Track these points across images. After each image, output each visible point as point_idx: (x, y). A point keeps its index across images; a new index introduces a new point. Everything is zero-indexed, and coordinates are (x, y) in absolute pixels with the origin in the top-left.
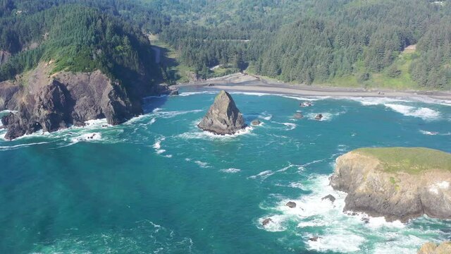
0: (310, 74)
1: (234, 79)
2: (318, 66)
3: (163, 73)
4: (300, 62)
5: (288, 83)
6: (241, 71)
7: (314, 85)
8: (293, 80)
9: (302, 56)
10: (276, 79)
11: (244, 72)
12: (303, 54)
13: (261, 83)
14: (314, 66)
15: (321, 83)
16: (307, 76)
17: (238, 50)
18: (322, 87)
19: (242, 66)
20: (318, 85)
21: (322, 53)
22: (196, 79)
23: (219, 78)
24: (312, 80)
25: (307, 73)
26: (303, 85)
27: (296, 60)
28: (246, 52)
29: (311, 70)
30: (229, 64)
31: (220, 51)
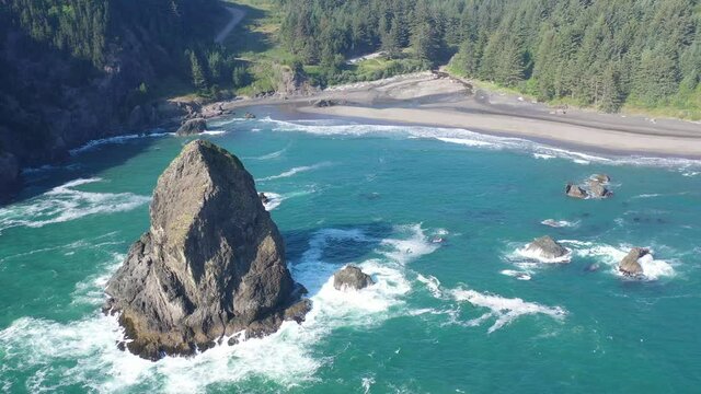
0: (616, 78)
1: (404, 87)
2: (646, 54)
3: (195, 68)
4: (587, 43)
5: (547, 104)
6: (434, 68)
7: (627, 113)
8: (564, 94)
9: (596, 25)
10: (515, 92)
11: (442, 69)
12: (601, 18)
13: (470, 102)
14: (630, 55)
15: (652, 106)
16: (608, 84)
17: (435, 16)
18: (654, 118)
19: (438, 56)
20: (641, 113)
21: (659, 14)
22: (292, 86)
23: (362, 85)
24: (622, 97)
25: (608, 73)
26: (593, 111)
27: (577, 37)
28: (455, 22)
29: (620, 64)
30: (405, 50)
31: (389, 16)
